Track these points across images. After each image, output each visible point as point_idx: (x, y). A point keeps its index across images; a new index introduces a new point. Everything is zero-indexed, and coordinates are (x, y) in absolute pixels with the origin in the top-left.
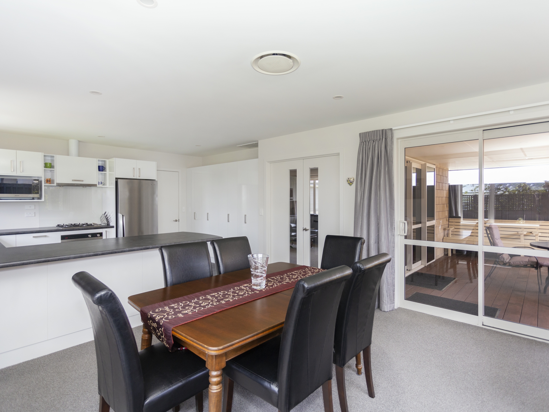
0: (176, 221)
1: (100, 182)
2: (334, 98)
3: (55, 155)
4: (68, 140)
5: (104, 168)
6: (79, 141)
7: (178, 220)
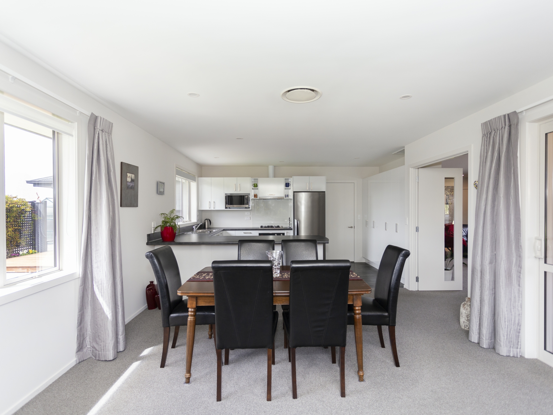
0: (351, 227)
1: (287, 195)
2: (401, 98)
3: (258, 178)
4: (268, 166)
5: (289, 185)
6: (275, 166)
7: (353, 227)
